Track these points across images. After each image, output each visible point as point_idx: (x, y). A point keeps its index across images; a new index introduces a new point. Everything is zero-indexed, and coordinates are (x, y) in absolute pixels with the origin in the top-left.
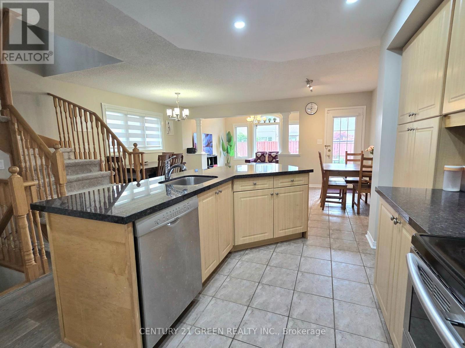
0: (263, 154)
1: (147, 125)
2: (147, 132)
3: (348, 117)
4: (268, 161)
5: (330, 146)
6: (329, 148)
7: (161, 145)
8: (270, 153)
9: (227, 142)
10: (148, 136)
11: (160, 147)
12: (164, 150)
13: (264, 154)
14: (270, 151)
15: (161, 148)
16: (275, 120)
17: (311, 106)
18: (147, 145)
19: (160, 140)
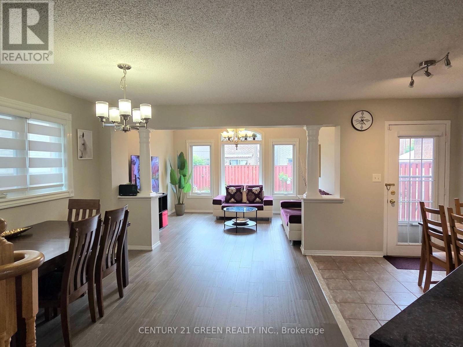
0: (239, 189)
1: (32, 137)
2: (33, 154)
3: (423, 137)
4: (248, 200)
5: (394, 185)
6: (392, 189)
7: (63, 183)
8: (250, 187)
9: (178, 169)
10: (34, 163)
11: (62, 185)
12: (72, 192)
13: (241, 189)
14: (251, 184)
15: (64, 189)
16: (254, 137)
17: (361, 115)
18: (30, 184)
19: (63, 171)
